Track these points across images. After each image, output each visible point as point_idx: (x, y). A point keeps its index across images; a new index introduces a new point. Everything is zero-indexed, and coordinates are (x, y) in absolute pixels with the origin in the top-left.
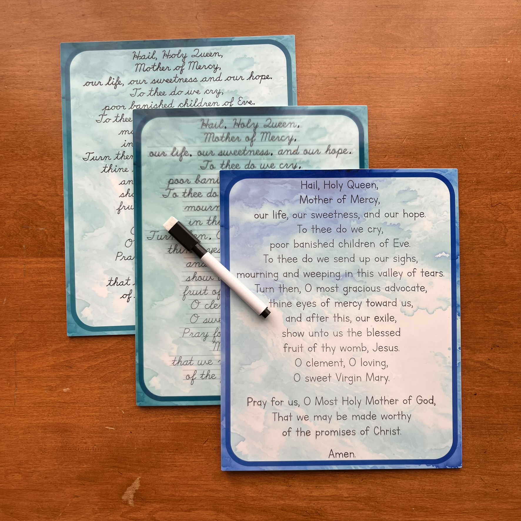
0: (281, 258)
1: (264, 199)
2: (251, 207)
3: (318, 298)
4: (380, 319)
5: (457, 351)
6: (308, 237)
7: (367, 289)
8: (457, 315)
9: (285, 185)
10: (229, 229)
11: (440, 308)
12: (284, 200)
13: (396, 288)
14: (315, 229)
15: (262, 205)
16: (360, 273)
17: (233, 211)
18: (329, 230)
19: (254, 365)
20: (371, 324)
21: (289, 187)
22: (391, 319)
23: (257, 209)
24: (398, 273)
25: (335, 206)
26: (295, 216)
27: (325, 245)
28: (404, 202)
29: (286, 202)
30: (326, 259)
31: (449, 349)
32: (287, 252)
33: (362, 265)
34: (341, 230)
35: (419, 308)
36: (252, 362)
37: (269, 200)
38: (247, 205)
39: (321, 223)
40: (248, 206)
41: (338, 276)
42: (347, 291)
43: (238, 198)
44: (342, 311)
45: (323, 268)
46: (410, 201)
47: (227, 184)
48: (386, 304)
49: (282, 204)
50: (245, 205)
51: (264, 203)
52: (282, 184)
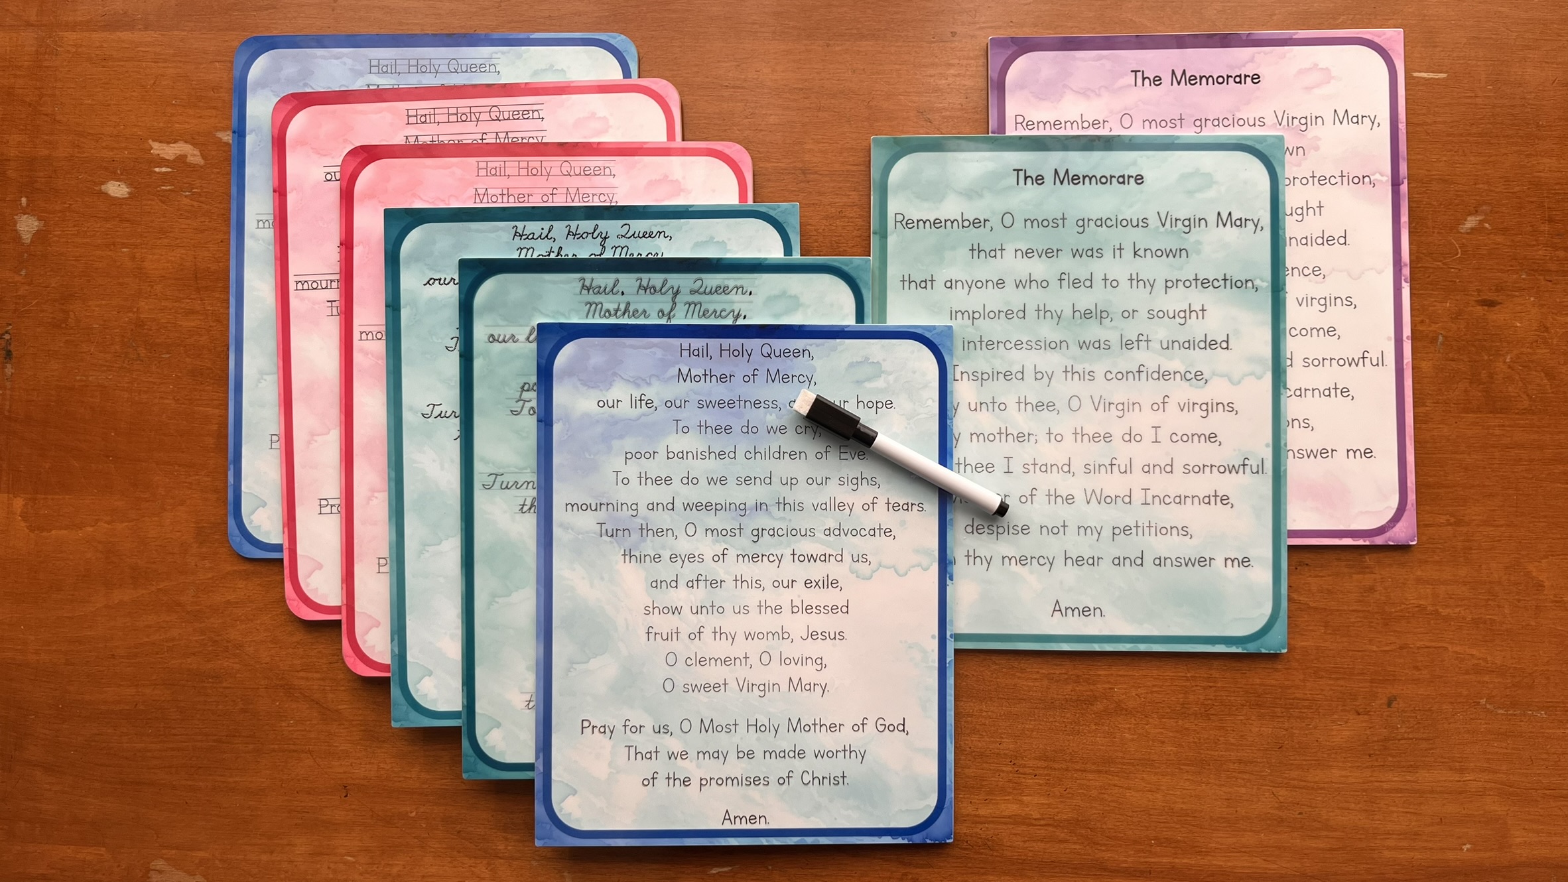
0: (643, 478)
1: (615, 374)
2: (592, 387)
3: (707, 547)
4: (814, 584)
5: (948, 641)
6: (692, 442)
7: (793, 533)
8: (948, 579)
9: (653, 350)
10: (552, 426)
11: (918, 566)
12: (650, 377)
13: (842, 530)
14: (703, 427)
15: (611, 385)
16: (781, 504)
17: (561, 395)
18: (728, 430)
19: (594, 664)
20: (799, 594)
21: (659, 353)
22: (834, 584)
23: (601, 390)
24: (846, 505)
25: (738, 389)
26: (669, 404)
27: (720, 455)
28: (858, 382)
29: (654, 380)
30: (723, 481)
31: (933, 637)
32: (655, 467)
33: (785, 492)
34: (749, 430)
35: (881, 566)
36: (590, 659)
37: (623, 376)
38: (584, 384)
39: (713, 417)
40: (587, 385)
41: (742, 509)
42: (758, 534)
43: (569, 373)
44: (748, 570)
45: (716, 495)
46: (869, 379)
47: (549, 347)
48: (825, 558)
49: (647, 383)
50: (581, 384)
51: (614, 380)
52: (645, 348)
